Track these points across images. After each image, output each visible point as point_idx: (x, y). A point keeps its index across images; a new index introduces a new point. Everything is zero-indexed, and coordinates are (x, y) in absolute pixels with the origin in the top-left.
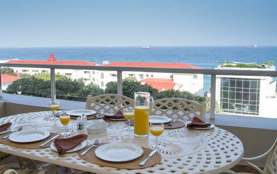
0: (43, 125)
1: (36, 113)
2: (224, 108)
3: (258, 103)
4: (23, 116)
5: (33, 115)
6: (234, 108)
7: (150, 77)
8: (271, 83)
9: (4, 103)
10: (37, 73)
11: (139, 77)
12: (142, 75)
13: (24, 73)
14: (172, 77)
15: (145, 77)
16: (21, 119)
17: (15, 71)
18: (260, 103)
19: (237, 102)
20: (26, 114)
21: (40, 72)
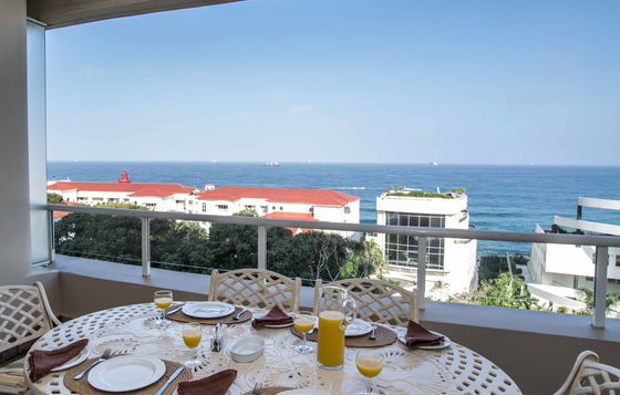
0: (146, 340)
1: (127, 308)
2: (390, 258)
3: (442, 251)
4: (104, 317)
5: (122, 313)
6: (406, 259)
7: (278, 210)
8: (461, 221)
9: (60, 274)
10: (101, 202)
11: (262, 210)
12: (266, 207)
13: (80, 201)
14: (312, 210)
15: (270, 211)
16: (102, 326)
17: (65, 199)
18: (446, 251)
19: (410, 249)
20: (108, 312)
21: (106, 201)
